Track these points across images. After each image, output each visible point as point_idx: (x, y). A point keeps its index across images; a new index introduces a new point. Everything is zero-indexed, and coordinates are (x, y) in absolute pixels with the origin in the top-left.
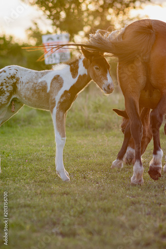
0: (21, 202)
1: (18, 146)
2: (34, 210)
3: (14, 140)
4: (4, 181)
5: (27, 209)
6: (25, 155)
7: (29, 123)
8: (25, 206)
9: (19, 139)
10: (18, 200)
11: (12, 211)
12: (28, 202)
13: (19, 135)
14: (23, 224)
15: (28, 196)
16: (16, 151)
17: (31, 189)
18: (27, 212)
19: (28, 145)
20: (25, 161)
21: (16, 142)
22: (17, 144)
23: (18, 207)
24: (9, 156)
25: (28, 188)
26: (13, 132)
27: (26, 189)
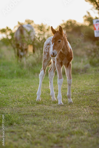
0: (81, 119)
1: (79, 86)
2: (89, 124)
3: (77, 82)
4: (71, 106)
5: (85, 123)
6: (83, 91)
7: (86, 72)
8: (84, 121)
9: (79, 82)
10: (80, 118)
11: (76, 124)
12: (86, 119)
13: (80, 79)
14: (83, 132)
15: (86, 115)
16: (77, 89)
17: (87, 111)
18: (85, 125)
19: (85, 85)
20: (83, 94)
21: (78, 83)
22: (78, 85)
23: (80, 122)
24: (73, 91)
25: (85, 110)
26: (76, 77)
27: (84, 111)
